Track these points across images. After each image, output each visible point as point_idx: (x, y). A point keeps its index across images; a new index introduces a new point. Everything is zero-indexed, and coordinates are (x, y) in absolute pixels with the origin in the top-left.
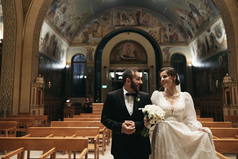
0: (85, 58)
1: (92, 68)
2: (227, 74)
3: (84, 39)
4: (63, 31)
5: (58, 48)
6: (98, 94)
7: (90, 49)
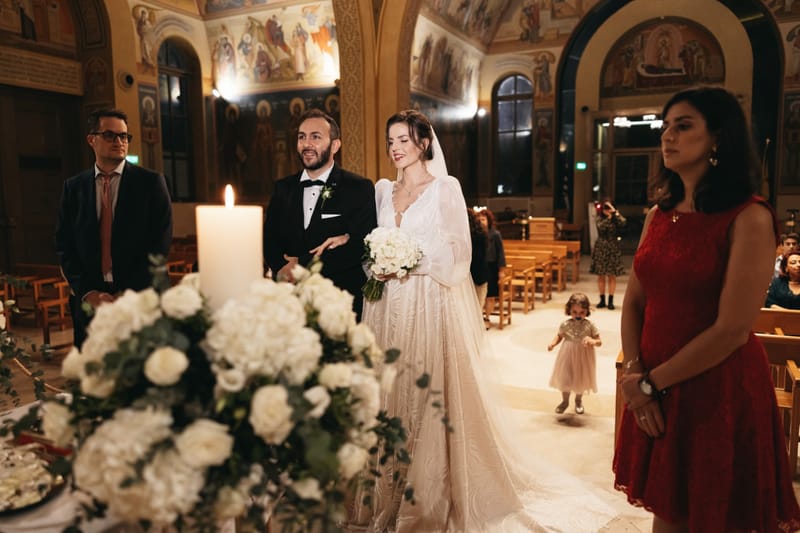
0: (529, 83)
1: (549, 114)
3: (526, 26)
4: (465, 20)
5: (456, 69)
6: (565, 187)
7: (544, 57)
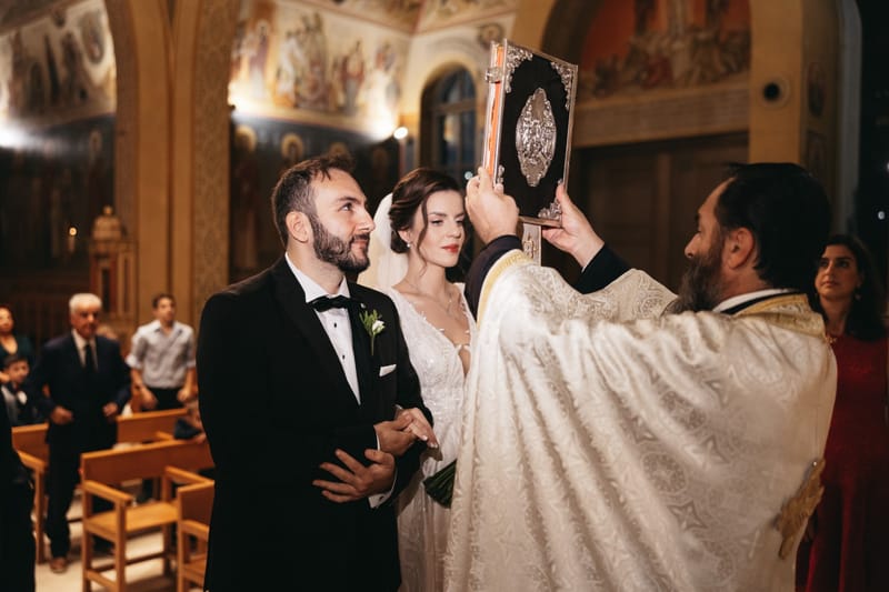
2: (108, 210)
